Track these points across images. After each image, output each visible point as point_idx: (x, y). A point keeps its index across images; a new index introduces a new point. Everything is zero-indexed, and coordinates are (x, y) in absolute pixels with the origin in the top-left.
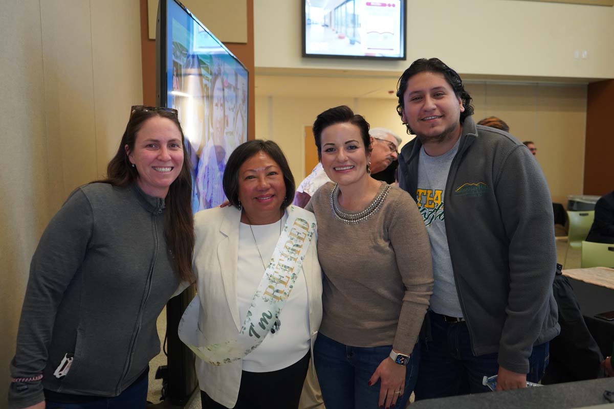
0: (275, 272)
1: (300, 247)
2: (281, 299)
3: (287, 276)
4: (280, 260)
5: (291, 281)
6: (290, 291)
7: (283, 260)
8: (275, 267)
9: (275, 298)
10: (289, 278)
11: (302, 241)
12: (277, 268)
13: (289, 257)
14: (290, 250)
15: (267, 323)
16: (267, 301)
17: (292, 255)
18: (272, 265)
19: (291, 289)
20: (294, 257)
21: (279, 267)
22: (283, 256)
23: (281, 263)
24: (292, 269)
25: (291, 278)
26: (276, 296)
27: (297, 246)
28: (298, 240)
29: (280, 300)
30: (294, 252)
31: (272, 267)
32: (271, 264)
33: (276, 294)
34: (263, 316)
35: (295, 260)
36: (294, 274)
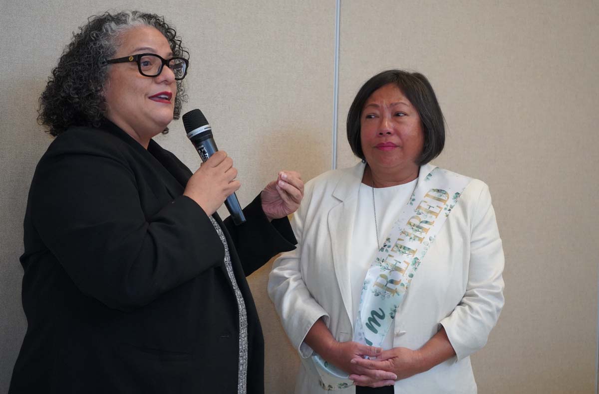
0: (390, 256)
1: (431, 224)
2: (396, 292)
3: (405, 261)
4: (399, 239)
5: (411, 267)
6: (410, 281)
7: (402, 240)
8: (389, 249)
9: (388, 291)
10: (408, 264)
11: (434, 217)
12: (392, 250)
13: (412, 236)
14: (415, 228)
15: (379, 325)
16: (378, 295)
17: (418, 234)
18: (385, 248)
19: (410, 278)
20: (420, 236)
21: (396, 249)
22: (403, 235)
23: (400, 243)
24: (414, 252)
25: (411, 263)
26: (389, 288)
27: (426, 222)
28: (429, 215)
29: (395, 294)
30: (420, 230)
31: (387, 250)
32: (385, 246)
33: (389, 285)
34: (373, 316)
35: (421, 240)
36: (416, 258)
